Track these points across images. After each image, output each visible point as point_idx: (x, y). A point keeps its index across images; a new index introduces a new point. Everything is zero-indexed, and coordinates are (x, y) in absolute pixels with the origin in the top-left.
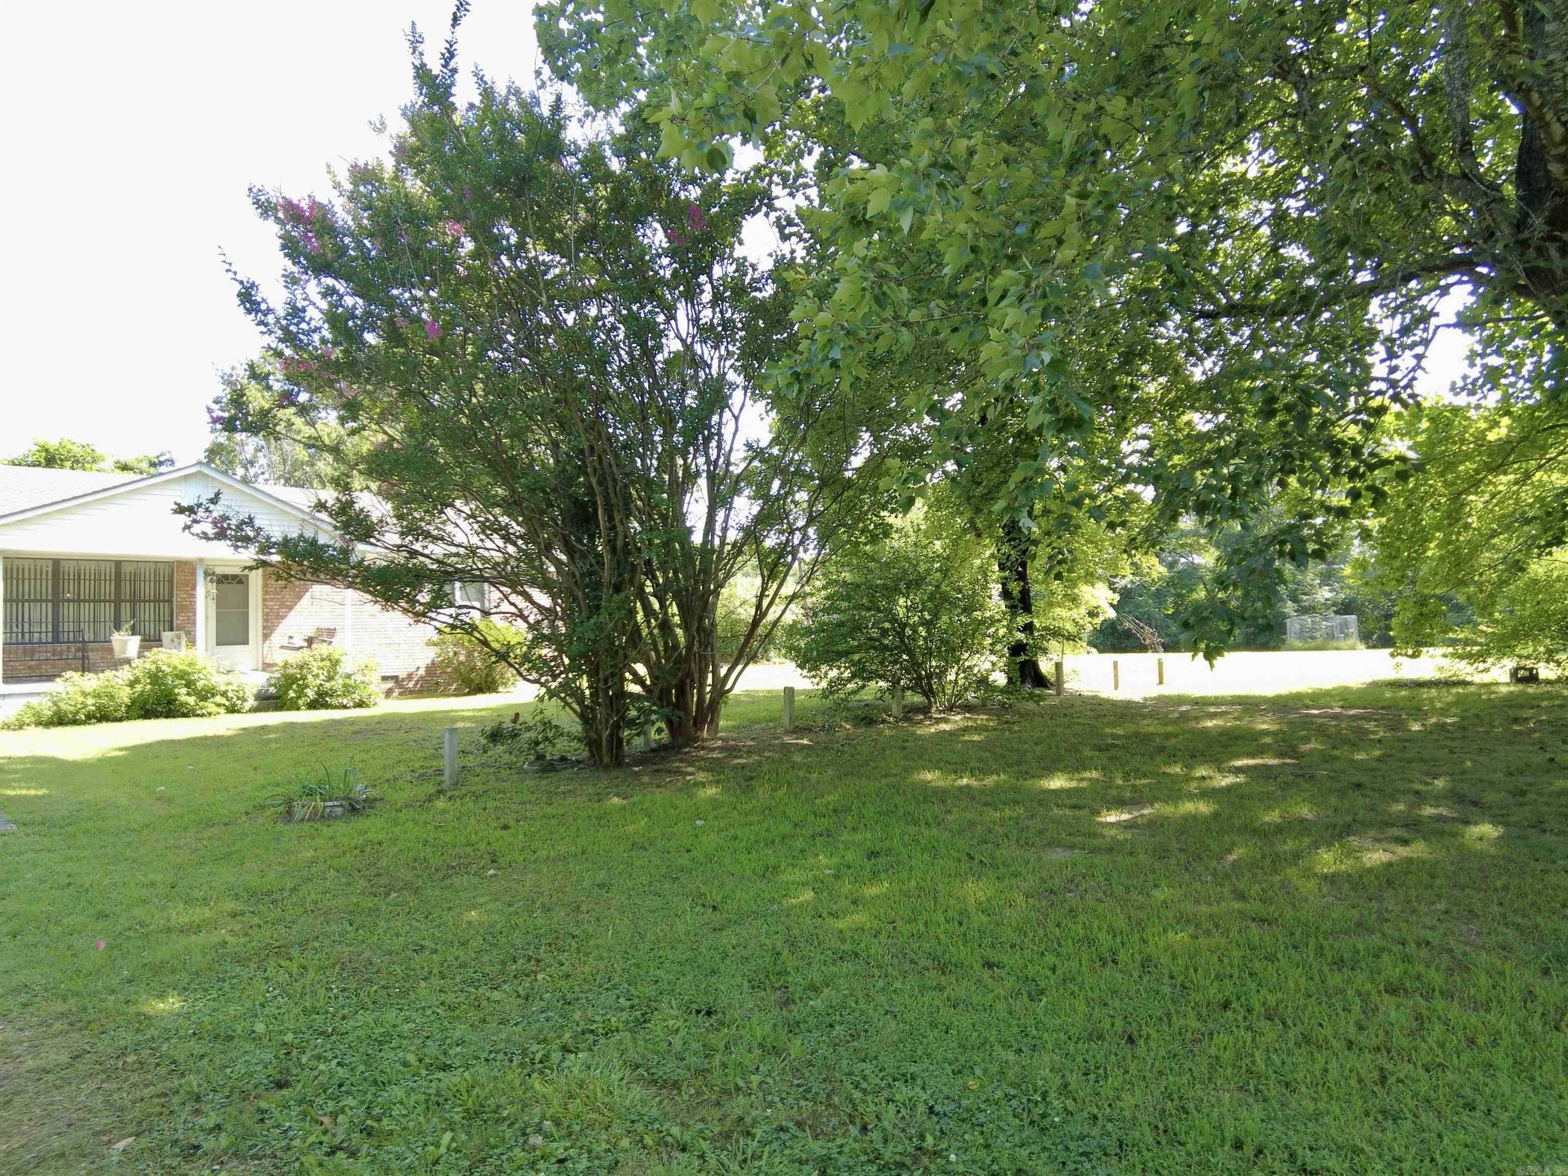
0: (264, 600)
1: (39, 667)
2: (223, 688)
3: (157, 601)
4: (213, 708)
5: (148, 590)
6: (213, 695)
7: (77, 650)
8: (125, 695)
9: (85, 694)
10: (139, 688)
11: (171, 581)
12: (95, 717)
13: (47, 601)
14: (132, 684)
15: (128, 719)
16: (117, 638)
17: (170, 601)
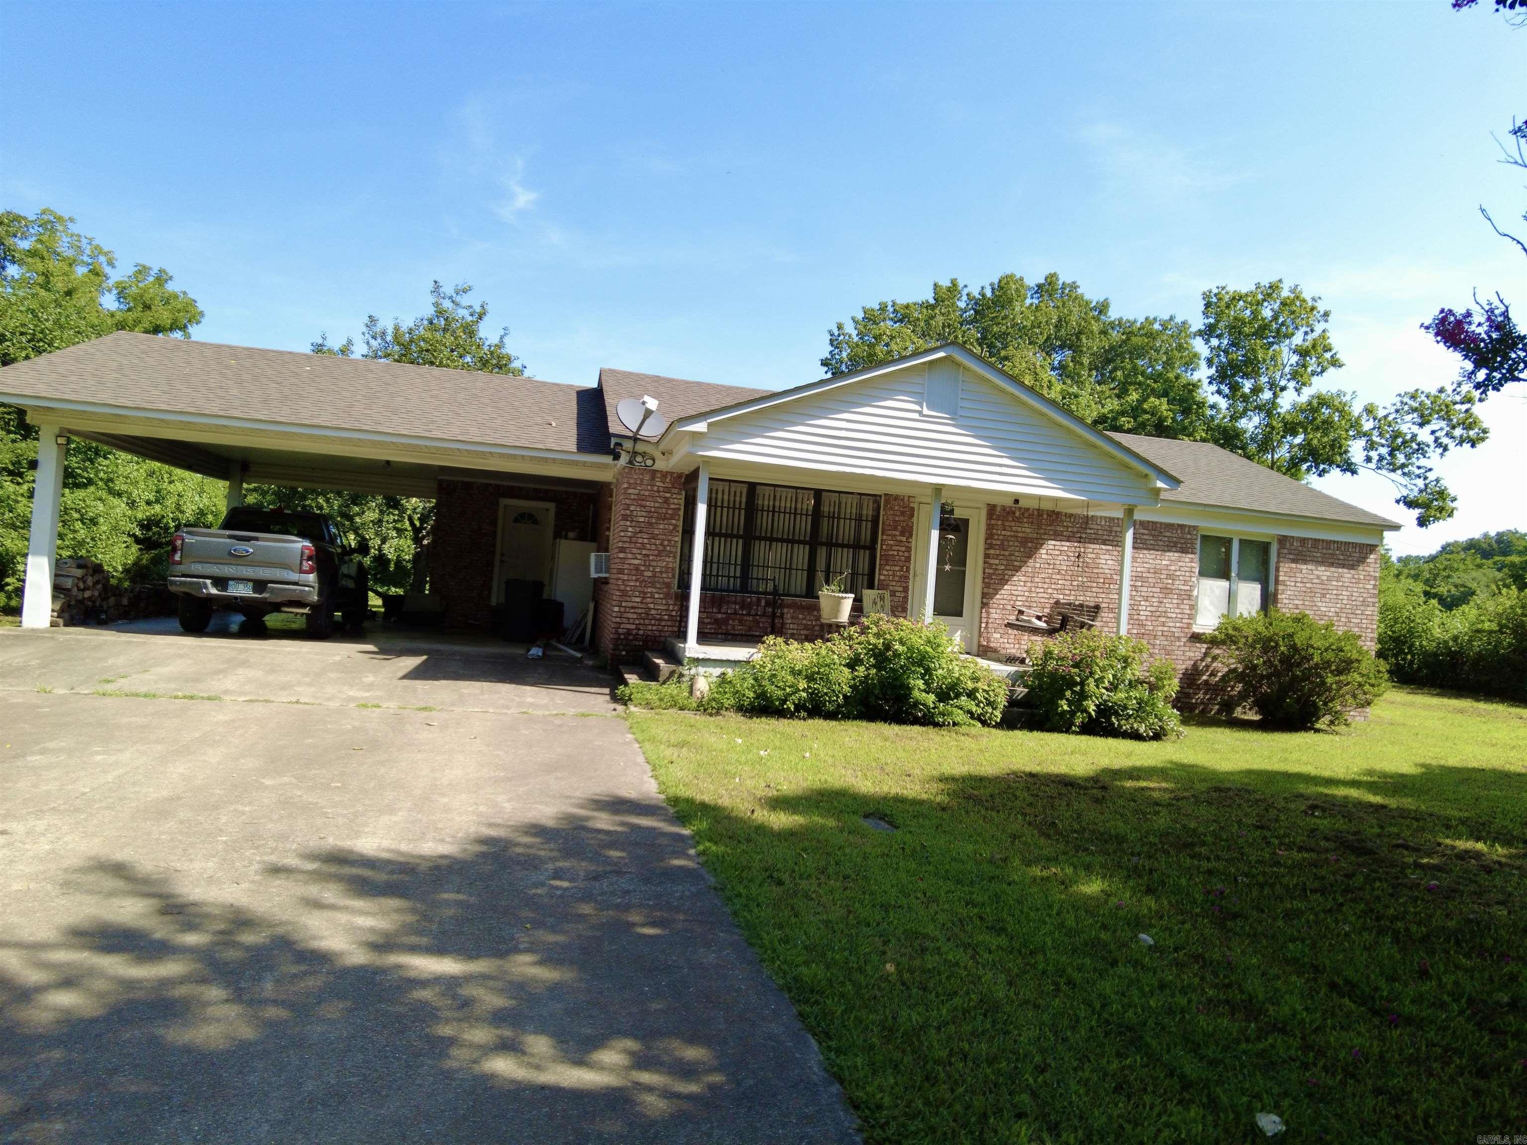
0: (987, 556)
1: (725, 621)
2: (970, 685)
3: (856, 546)
4: (960, 716)
5: (846, 530)
6: (958, 696)
7: (768, 604)
8: (843, 679)
9: (794, 672)
10: (861, 671)
11: (875, 521)
12: (806, 709)
13: (738, 537)
14: (852, 665)
15: (847, 717)
16: (826, 593)
17: (872, 548)
